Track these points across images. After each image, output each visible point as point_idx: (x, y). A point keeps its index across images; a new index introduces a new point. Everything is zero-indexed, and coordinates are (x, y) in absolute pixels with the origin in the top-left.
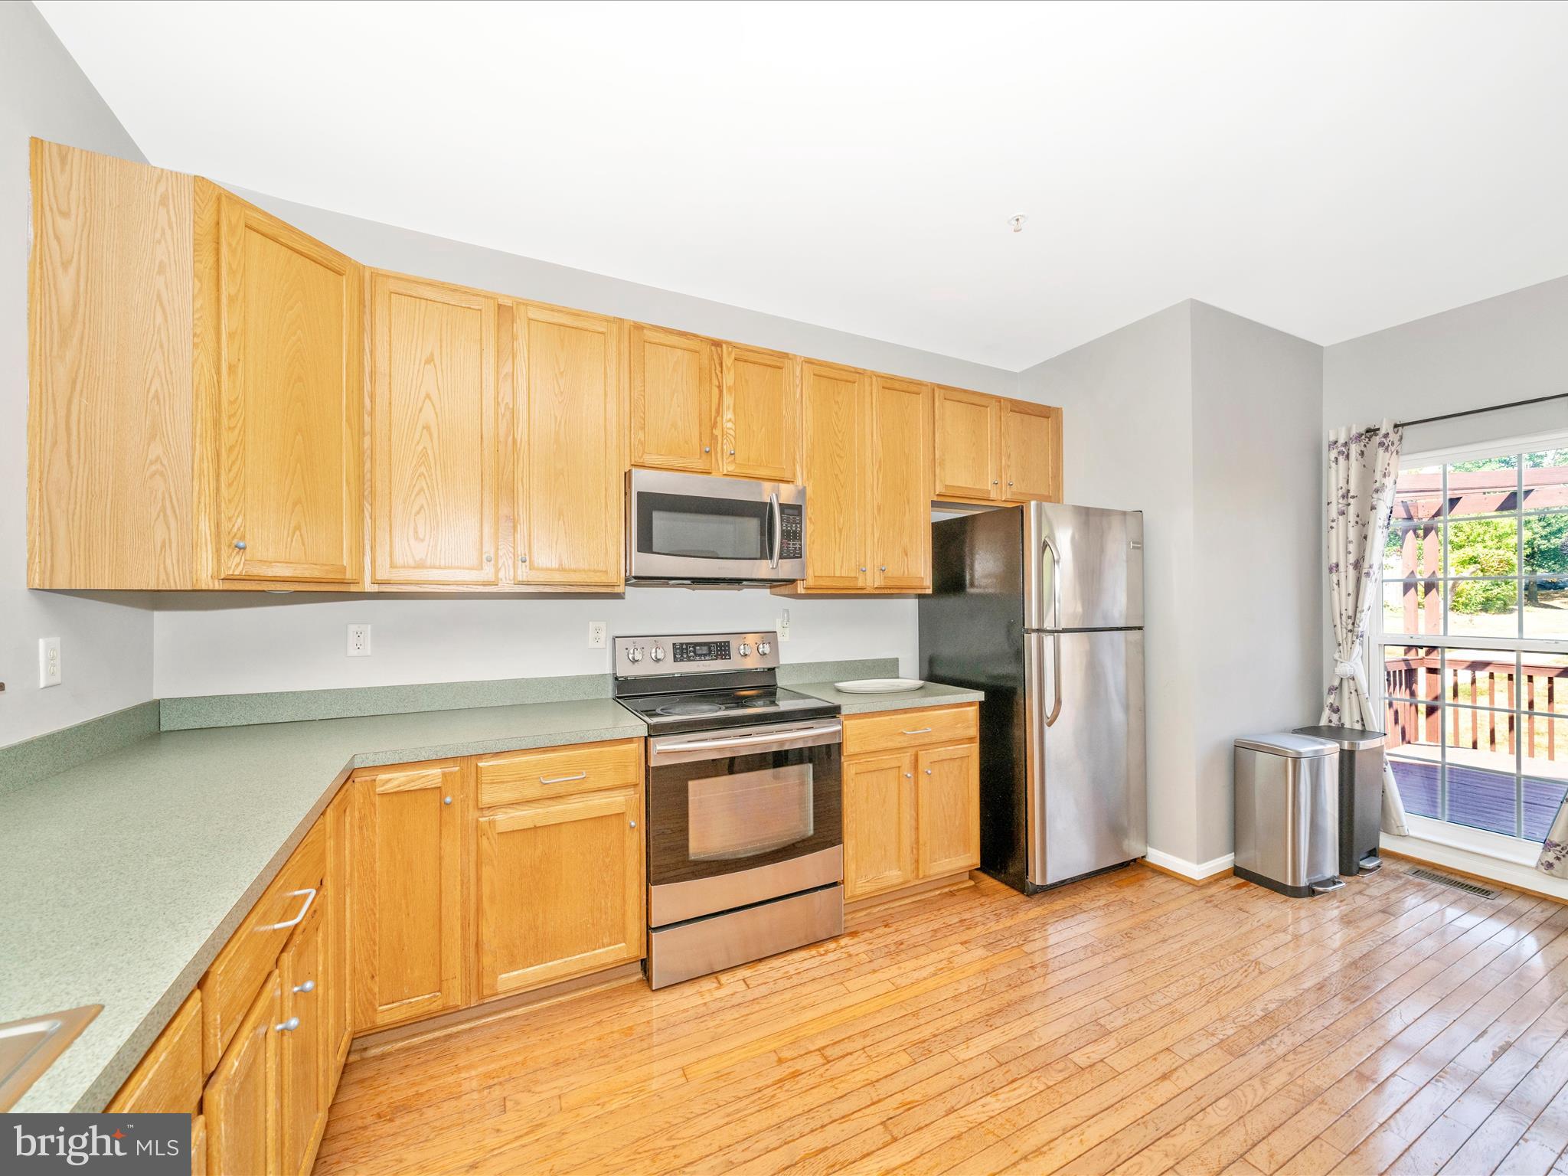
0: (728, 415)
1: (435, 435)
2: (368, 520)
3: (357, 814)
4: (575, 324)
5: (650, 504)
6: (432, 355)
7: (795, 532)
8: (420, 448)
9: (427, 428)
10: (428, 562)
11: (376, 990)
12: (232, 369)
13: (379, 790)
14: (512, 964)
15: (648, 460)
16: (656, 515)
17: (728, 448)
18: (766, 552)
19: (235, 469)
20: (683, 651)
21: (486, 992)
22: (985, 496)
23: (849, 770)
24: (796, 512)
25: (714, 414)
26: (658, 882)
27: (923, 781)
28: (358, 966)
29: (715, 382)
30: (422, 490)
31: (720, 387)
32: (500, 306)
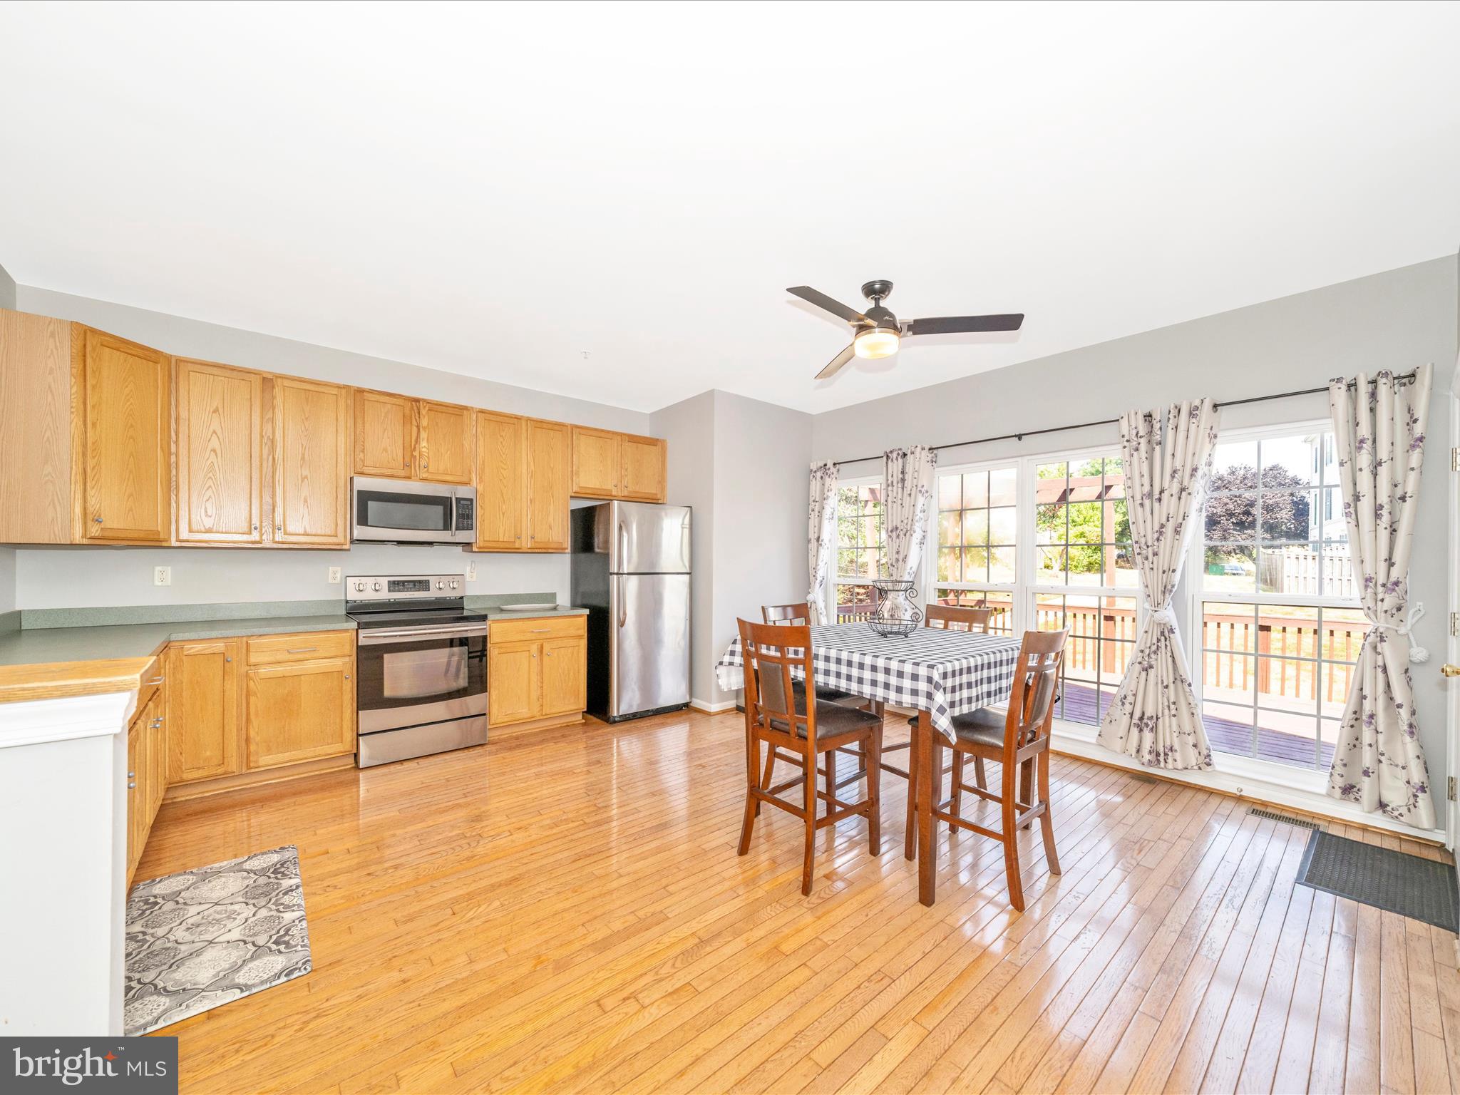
0: (424, 444)
1: (219, 455)
2: (173, 504)
3: (172, 665)
4: (316, 389)
5: (365, 497)
6: (217, 408)
7: (468, 515)
8: (209, 462)
9: (214, 451)
10: (214, 530)
11: (183, 760)
12: (94, 425)
13: (185, 653)
14: (269, 751)
15: (366, 470)
16: (370, 503)
17: (423, 463)
18: (447, 526)
19: (96, 479)
20: (395, 585)
21: (252, 765)
22: (609, 493)
23: (493, 652)
24: (469, 503)
25: (413, 443)
26: (364, 709)
27: (546, 659)
28: (172, 747)
29: (414, 423)
30: (210, 487)
31: (418, 427)
32: (264, 378)
